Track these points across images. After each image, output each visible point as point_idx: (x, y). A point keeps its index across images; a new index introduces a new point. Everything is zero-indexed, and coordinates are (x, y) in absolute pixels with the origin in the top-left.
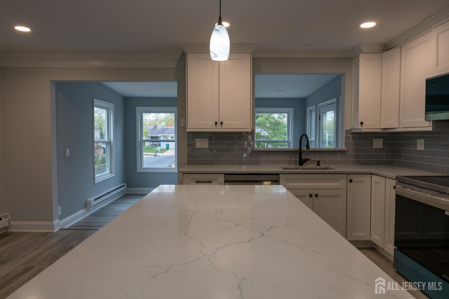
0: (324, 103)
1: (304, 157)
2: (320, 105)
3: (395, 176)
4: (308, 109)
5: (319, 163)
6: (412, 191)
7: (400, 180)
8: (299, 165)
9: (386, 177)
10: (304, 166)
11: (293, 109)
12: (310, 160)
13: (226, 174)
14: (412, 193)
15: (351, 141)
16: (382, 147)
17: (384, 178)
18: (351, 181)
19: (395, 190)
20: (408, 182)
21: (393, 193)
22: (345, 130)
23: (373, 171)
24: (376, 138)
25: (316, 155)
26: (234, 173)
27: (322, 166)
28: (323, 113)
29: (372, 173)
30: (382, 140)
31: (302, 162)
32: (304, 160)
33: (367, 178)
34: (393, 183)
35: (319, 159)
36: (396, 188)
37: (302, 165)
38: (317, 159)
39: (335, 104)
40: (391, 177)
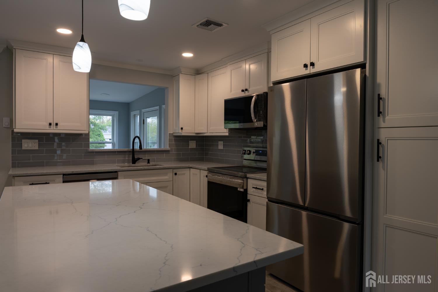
0: (148, 109)
1: (136, 157)
2: (143, 110)
3: (207, 168)
4: (132, 114)
5: (149, 161)
6: (219, 177)
7: (210, 171)
8: (133, 164)
9: (200, 170)
10: (137, 164)
11: (117, 112)
12: (142, 158)
13: (64, 175)
14: (219, 179)
15: (173, 143)
16: (195, 147)
17: (199, 170)
18: (176, 174)
19: (207, 178)
20: (215, 171)
21: (206, 180)
22: (169, 133)
23: (191, 165)
24: (191, 140)
25: (146, 154)
26: (74, 173)
27: (151, 163)
28: (147, 118)
29: (190, 167)
30: (195, 141)
31: (134, 161)
32: (136, 158)
33: (187, 171)
34: (206, 173)
35: (149, 158)
36: (208, 176)
37: (135, 163)
38: (147, 158)
39: (158, 111)
40: (204, 169)
